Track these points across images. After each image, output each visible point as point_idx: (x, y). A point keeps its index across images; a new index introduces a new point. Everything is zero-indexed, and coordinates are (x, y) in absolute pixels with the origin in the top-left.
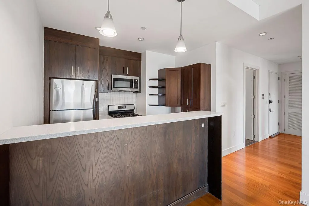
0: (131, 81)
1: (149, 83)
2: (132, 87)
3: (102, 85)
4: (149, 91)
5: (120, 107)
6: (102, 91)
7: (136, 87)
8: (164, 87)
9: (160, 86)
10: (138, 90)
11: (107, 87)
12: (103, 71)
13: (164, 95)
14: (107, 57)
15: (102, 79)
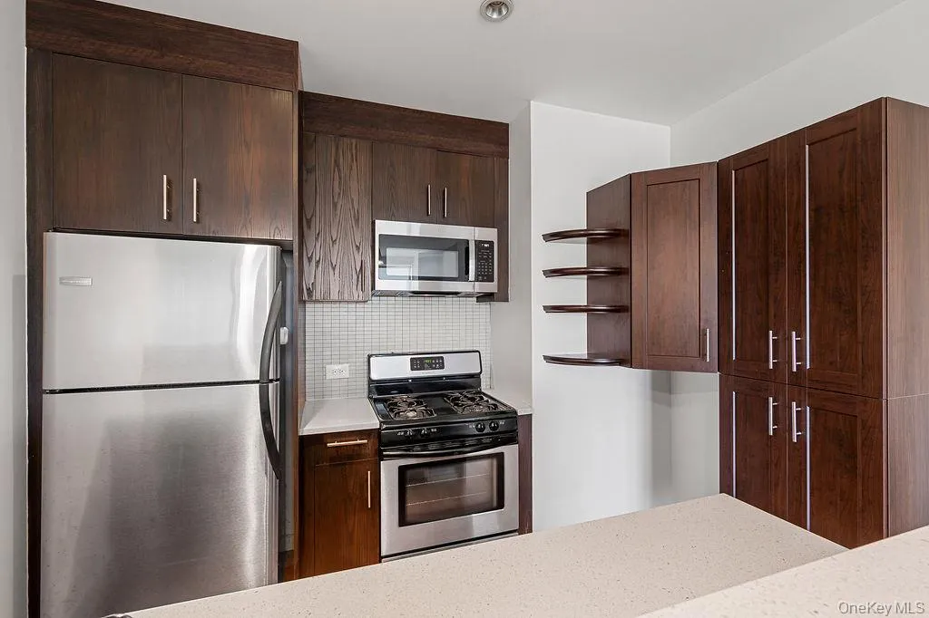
0: (461, 247)
1: (544, 255)
2: (467, 272)
3: (334, 269)
4: (545, 291)
5: (417, 363)
6: (334, 296)
7: (485, 275)
8: (620, 273)
9: (602, 266)
10: (491, 287)
11: (355, 277)
12: (335, 205)
13: (620, 309)
14: (354, 141)
15: (334, 242)
